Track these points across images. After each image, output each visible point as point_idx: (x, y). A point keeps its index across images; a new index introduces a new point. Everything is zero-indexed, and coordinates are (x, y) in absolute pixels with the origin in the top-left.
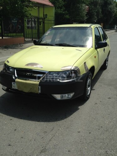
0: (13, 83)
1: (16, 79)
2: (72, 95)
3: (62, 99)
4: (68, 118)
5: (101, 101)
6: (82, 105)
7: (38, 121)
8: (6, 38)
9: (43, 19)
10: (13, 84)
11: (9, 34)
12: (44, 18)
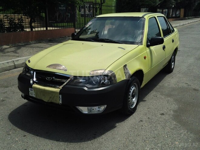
0: (30, 89)
1: (34, 84)
2: (103, 108)
3: (90, 113)
4: (98, 138)
5: (149, 118)
6: (121, 122)
7: (57, 141)
8: (56, 28)
9: (99, 5)
10: (30, 91)
11: (60, 24)
12: (101, 3)
